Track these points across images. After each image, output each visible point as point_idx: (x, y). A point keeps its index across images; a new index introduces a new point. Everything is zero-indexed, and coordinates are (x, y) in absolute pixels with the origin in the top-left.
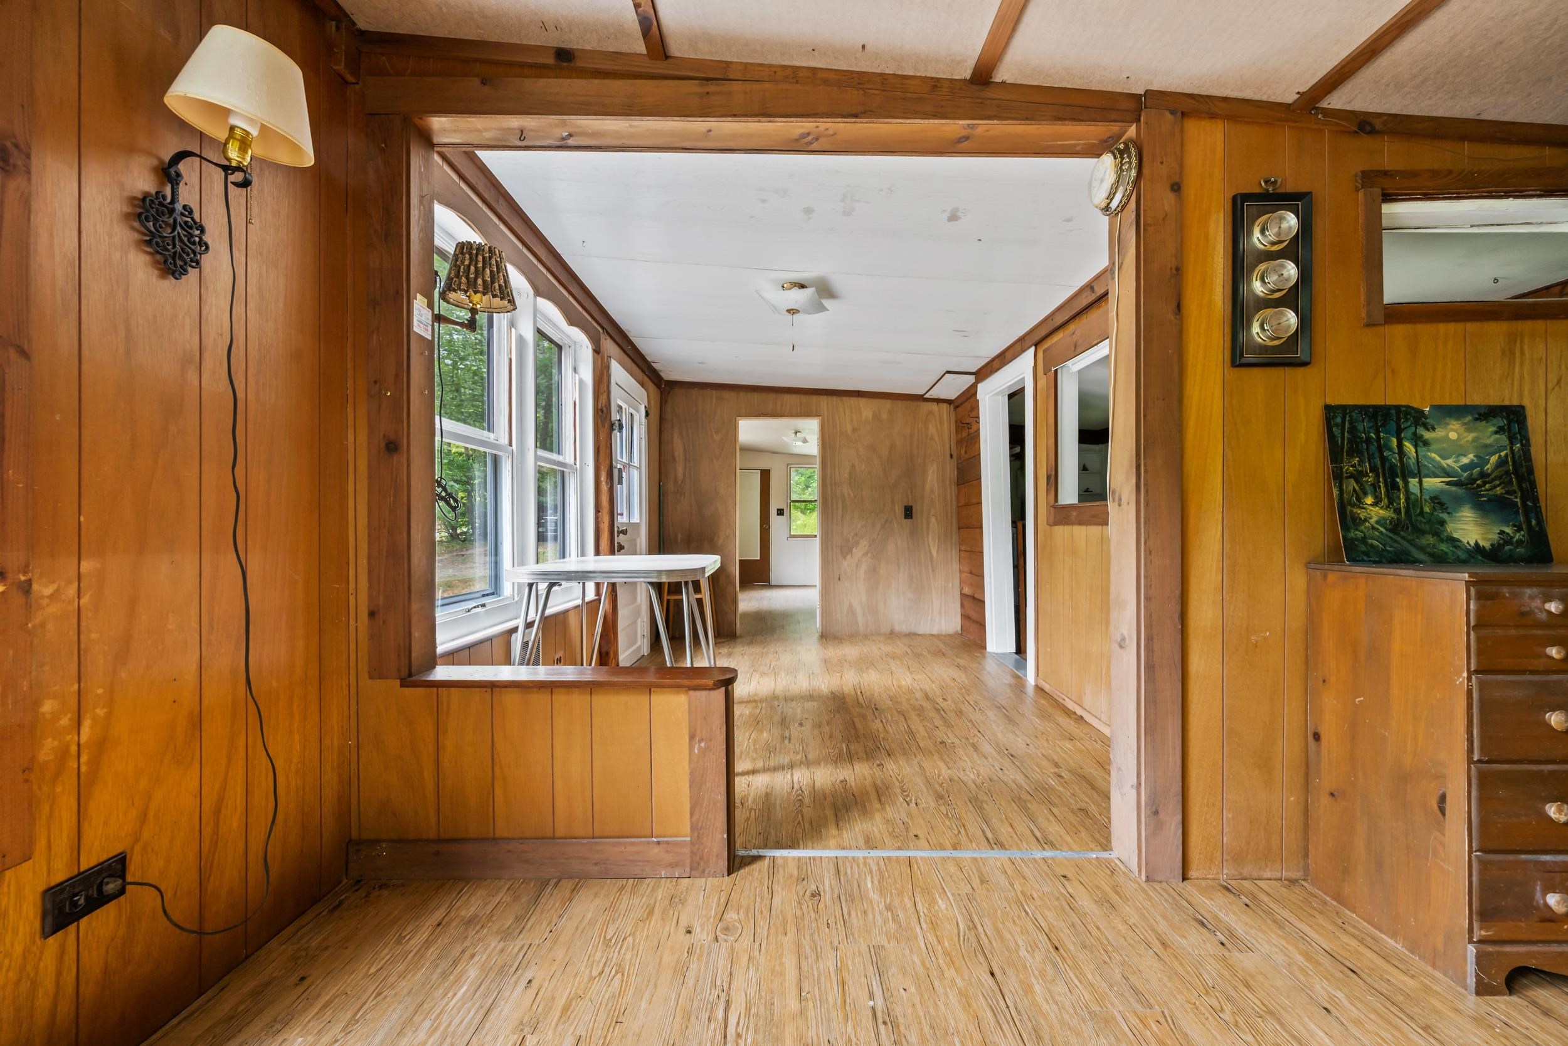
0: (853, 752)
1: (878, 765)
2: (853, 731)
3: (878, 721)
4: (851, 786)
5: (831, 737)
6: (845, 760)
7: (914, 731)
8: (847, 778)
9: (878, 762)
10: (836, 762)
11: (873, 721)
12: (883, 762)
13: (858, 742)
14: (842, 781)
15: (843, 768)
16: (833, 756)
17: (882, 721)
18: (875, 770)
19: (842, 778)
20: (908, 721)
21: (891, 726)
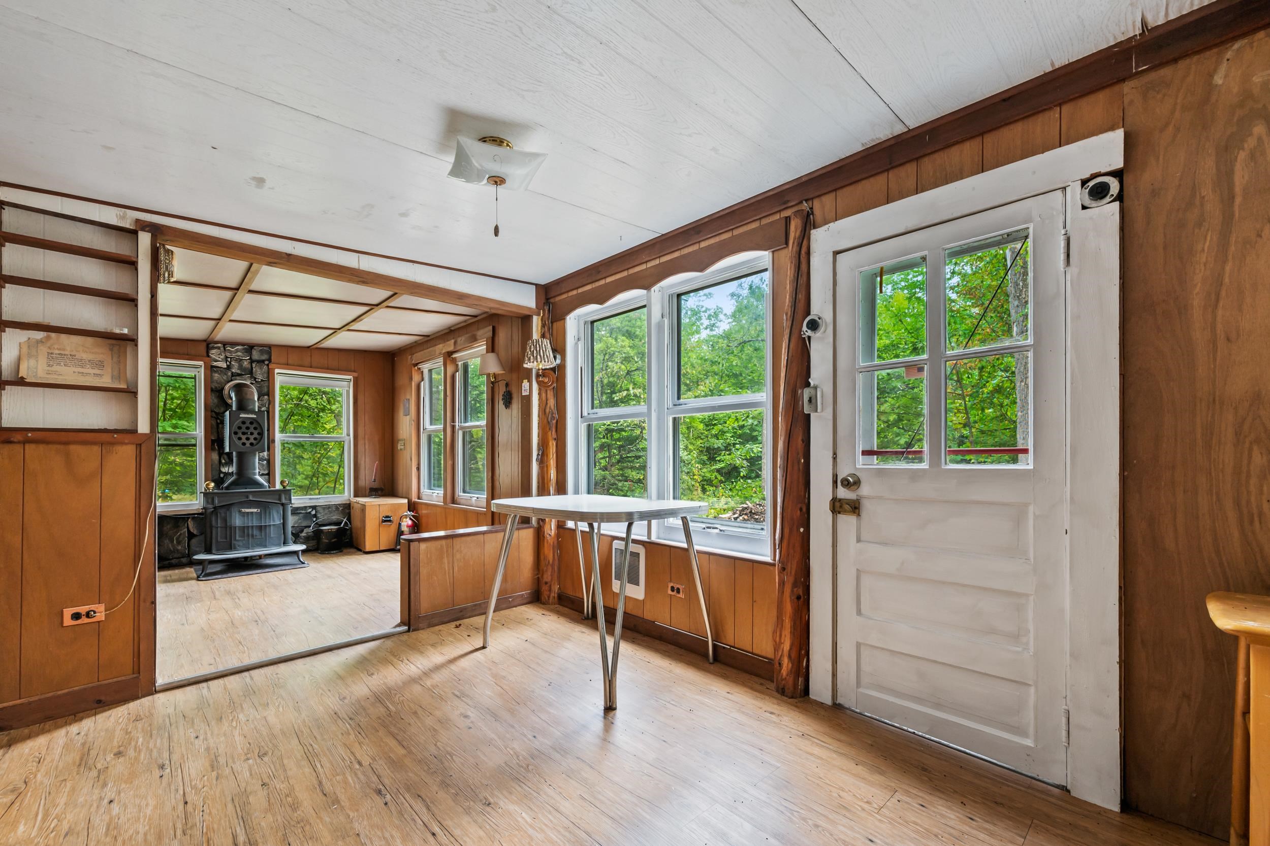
0: (378, 705)
1: (345, 698)
2: (393, 729)
3: (366, 761)
4: (362, 672)
5: (415, 713)
6: (382, 694)
7: (305, 763)
8: (370, 678)
9: (346, 701)
10: (389, 689)
11: (374, 759)
12: (341, 703)
13: (379, 718)
14: (373, 674)
15: (379, 686)
16: (396, 694)
17: (360, 763)
18: (347, 692)
19: (374, 677)
20: (315, 782)
21: (343, 760)
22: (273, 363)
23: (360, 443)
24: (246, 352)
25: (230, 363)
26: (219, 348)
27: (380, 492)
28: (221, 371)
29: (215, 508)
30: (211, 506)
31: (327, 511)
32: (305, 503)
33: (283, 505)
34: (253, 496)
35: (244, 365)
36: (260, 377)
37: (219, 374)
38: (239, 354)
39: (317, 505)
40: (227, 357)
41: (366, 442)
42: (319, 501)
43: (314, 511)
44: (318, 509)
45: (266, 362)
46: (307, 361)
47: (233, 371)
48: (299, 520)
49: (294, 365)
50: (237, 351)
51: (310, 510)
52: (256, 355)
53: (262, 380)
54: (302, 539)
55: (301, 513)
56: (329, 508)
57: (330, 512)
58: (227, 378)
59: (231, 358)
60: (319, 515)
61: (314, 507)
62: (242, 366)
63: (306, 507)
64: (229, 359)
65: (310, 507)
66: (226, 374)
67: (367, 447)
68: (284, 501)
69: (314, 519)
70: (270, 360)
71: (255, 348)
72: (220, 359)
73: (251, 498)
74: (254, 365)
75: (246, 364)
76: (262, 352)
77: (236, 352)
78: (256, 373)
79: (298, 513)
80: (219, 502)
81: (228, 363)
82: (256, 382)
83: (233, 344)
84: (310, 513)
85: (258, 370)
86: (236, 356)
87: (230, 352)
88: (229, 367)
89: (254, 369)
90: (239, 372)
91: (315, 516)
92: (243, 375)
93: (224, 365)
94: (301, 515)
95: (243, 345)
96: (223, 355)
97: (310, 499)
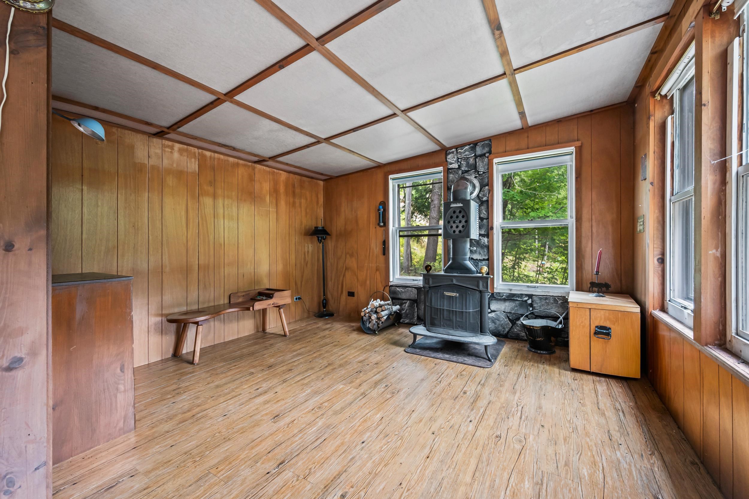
22: (494, 154)
23: (586, 225)
24: (472, 150)
25: (460, 163)
26: (453, 152)
27: (604, 289)
28: (454, 171)
29: (430, 287)
30: (427, 286)
31: (544, 302)
32: (522, 290)
33: (481, 292)
34: (457, 281)
35: (470, 162)
36: (481, 170)
37: (453, 174)
38: (467, 153)
39: (534, 294)
40: (458, 159)
41: (594, 224)
42: (538, 290)
43: (530, 300)
44: (535, 298)
45: (487, 155)
46: (523, 144)
47: (463, 169)
48: (515, 306)
49: (511, 151)
50: (465, 151)
51: (526, 299)
52: (479, 151)
53: (484, 173)
54: (518, 326)
55: (517, 300)
56: (546, 299)
57: (548, 304)
58: (458, 176)
59: (461, 158)
60: (535, 305)
61: (530, 296)
62: (469, 163)
63: (522, 295)
64: (460, 160)
65: (527, 295)
66: (457, 173)
67: (594, 230)
68: (481, 288)
69: (531, 309)
70: (490, 152)
71: (478, 144)
72: (454, 162)
73: (455, 282)
74: (477, 160)
75: (471, 161)
76: (483, 147)
77: (465, 153)
78: (479, 166)
79: (514, 300)
80: (433, 283)
81: (459, 163)
82: (479, 175)
83: (462, 146)
84: (526, 301)
85: (481, 164)
86: (465, 156)
87: (461, 153)
88: (460, 167)
89: (478, 164)
90: (466, 169)
91: (531, 305)
92: (469, 171)
93: (455, 166)
94: (517, 302)
95: (469, 144)
96: (456, 157)
97: (528, 287)
